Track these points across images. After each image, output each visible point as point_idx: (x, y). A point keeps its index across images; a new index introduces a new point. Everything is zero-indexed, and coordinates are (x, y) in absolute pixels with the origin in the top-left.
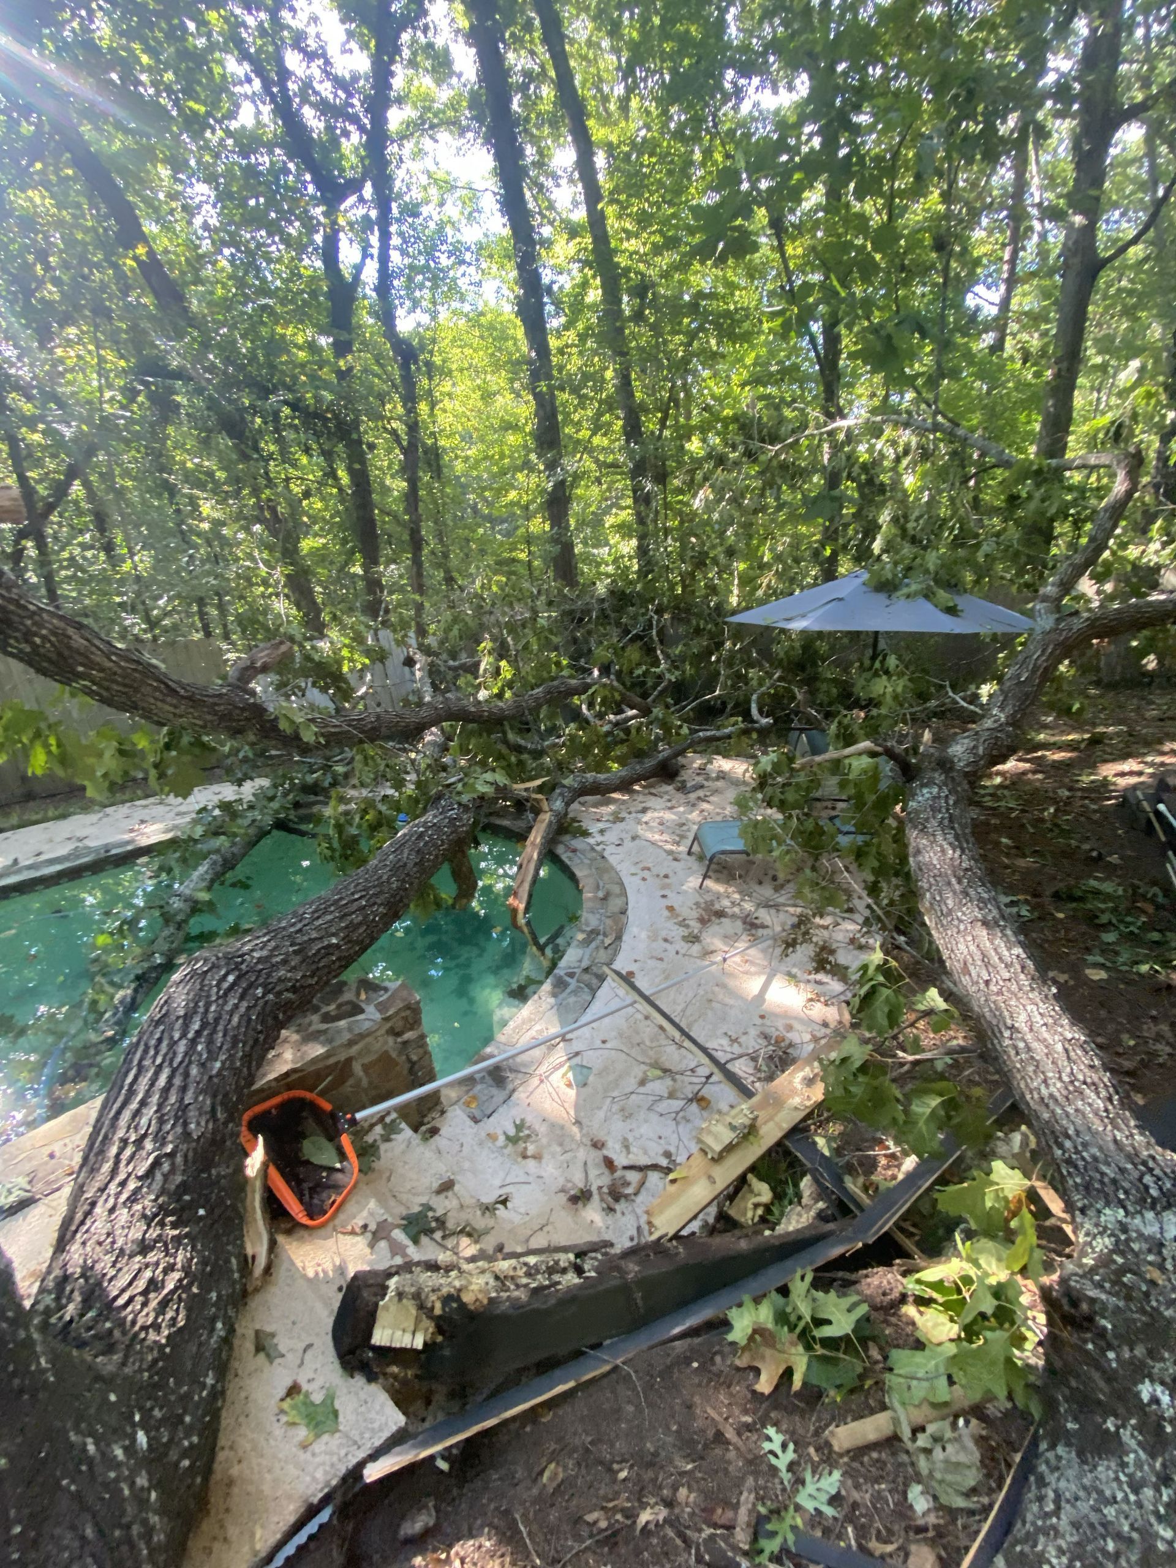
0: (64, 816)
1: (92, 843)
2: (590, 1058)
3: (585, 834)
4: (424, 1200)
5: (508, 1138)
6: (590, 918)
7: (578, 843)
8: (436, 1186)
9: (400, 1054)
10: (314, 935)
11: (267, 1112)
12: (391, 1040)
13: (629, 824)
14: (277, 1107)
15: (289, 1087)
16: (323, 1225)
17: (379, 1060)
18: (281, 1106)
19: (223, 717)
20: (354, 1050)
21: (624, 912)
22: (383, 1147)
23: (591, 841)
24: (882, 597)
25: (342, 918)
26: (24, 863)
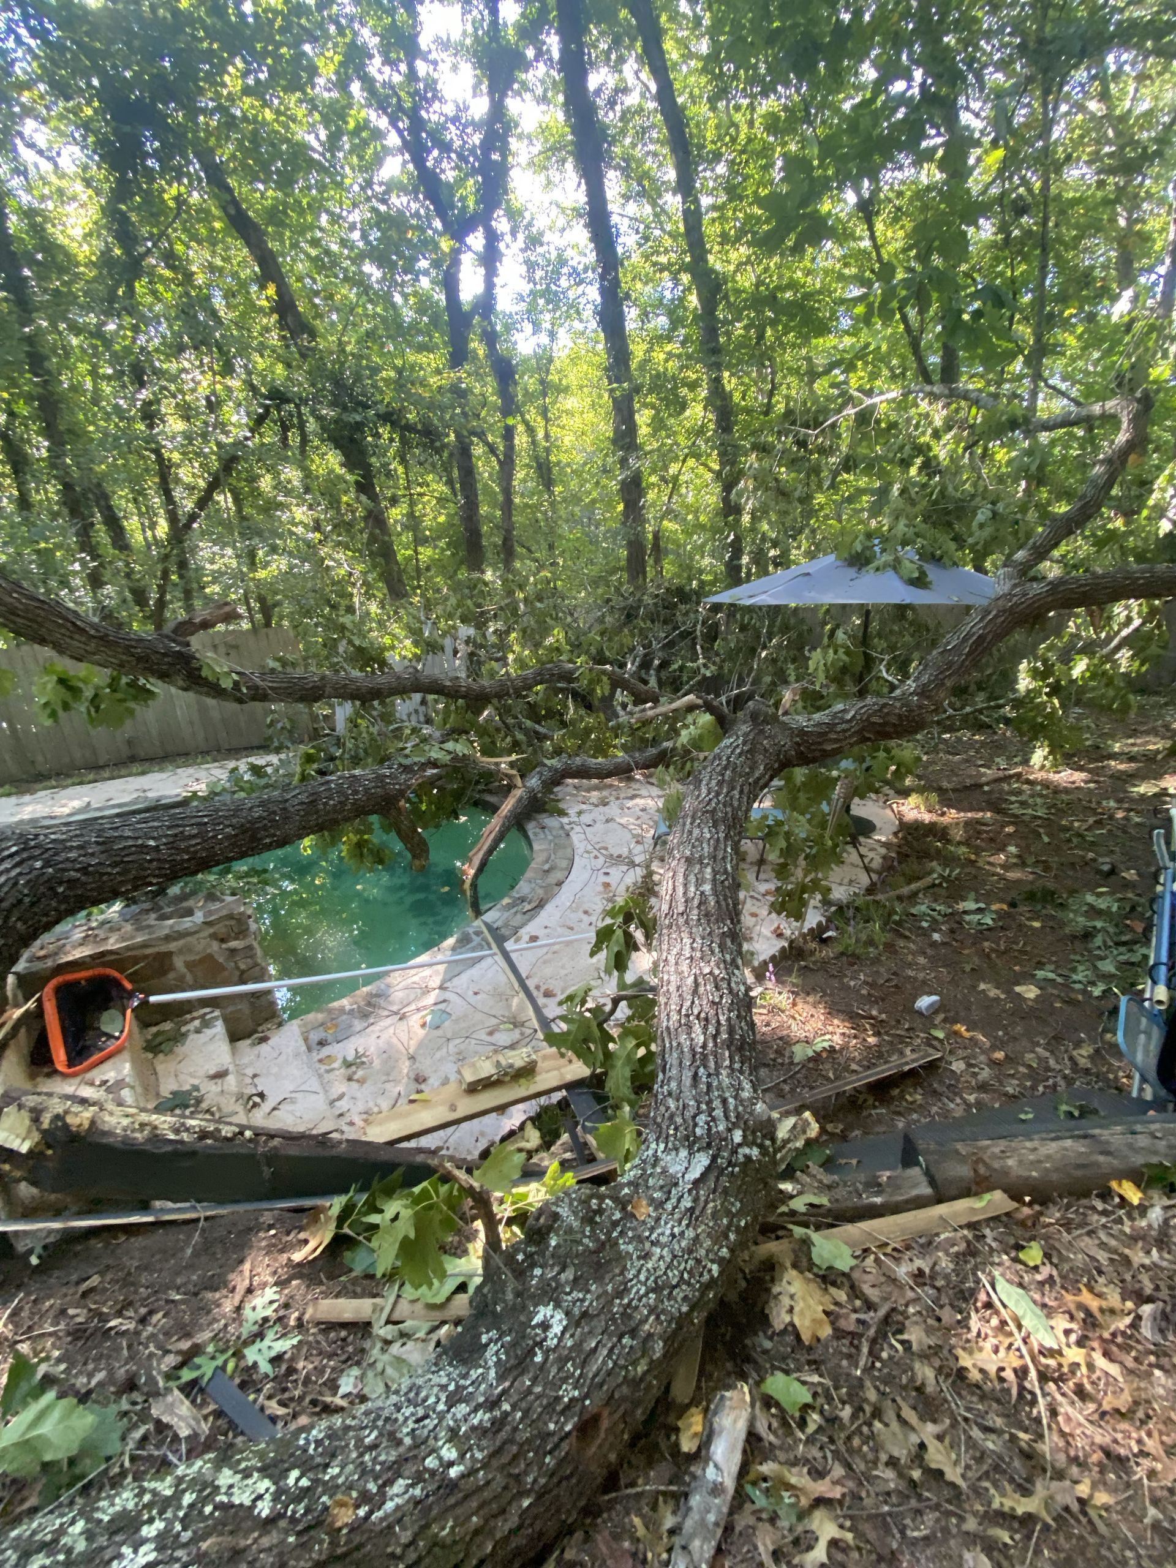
0: (143, 773)
1: (150, 795)
2: (457, 1006)
3: (562, 813)
4: (196, 1082)
5: (345, 1060)
6: (523, 888)
7: (551, 822)
8: (212, 1072)
9: (227, 959)
10: (128, 833)
11: (77, 982)
12: (215, 946)
13: (613, 810)
14: (88, 980)
15: (105, 965)
16: (75, 1075)
17: (202, 961)
18: (90, 980)
19: (139, 659)
20: (173, 946)
21: (560, 884)
22: (192, 1037)
23: (565, 820)
24: (852, 572)
25: (169, 828)
26: (94, 805)
